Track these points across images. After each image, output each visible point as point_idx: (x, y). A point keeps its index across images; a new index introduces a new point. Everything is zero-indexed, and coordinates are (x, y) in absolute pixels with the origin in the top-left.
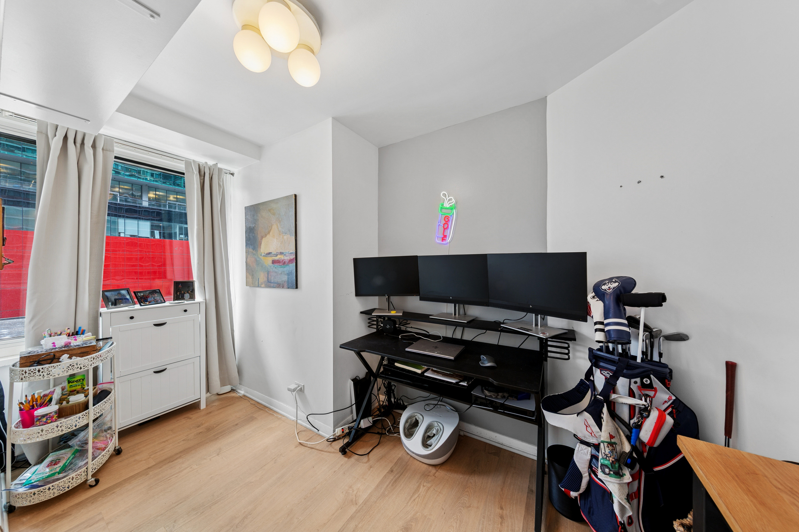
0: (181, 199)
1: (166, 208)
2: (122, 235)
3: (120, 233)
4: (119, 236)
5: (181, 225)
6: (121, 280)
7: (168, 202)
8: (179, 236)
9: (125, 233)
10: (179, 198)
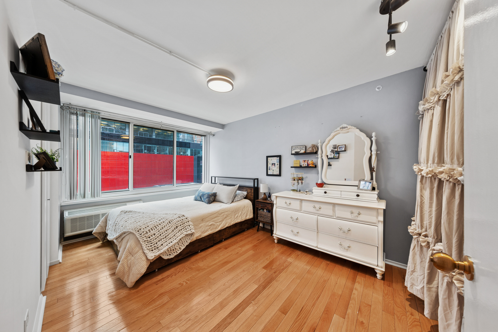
0: (146, 130)
1: (138, 135)
2: (115, 151)
3: (114, 150)
4: (114, 151)
5: (145, 145)
6: (115, 176)
7: (139, 132)
8: (144, 151)
9: (116, 150)
10: (145, 130)
